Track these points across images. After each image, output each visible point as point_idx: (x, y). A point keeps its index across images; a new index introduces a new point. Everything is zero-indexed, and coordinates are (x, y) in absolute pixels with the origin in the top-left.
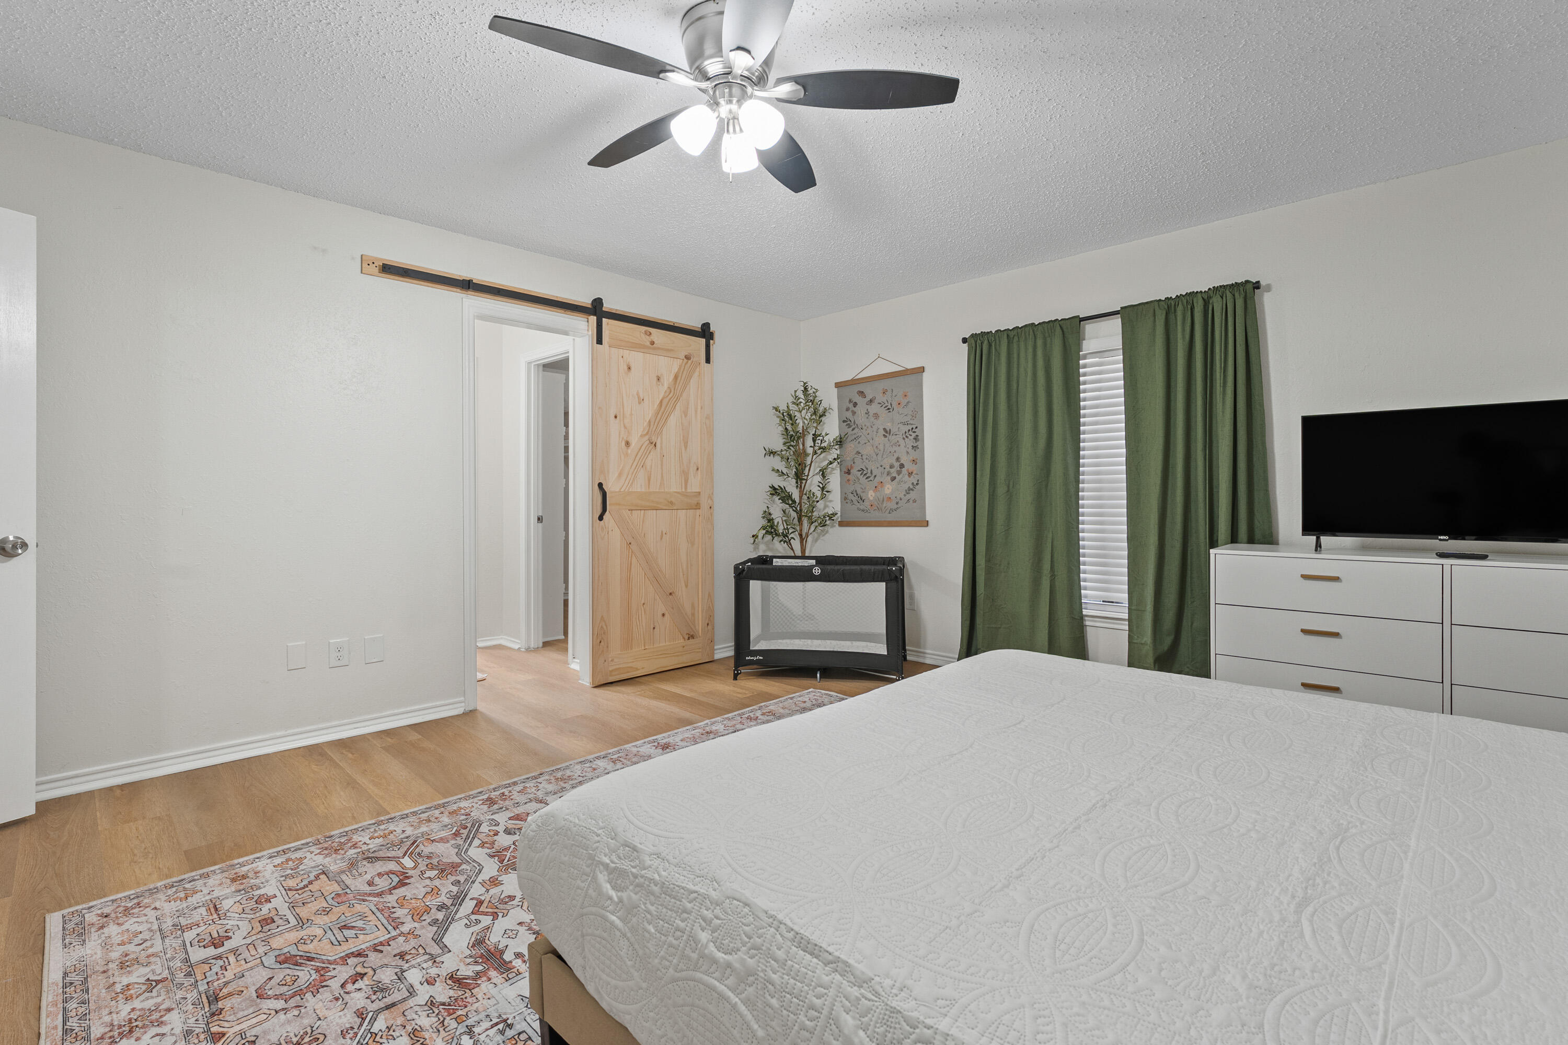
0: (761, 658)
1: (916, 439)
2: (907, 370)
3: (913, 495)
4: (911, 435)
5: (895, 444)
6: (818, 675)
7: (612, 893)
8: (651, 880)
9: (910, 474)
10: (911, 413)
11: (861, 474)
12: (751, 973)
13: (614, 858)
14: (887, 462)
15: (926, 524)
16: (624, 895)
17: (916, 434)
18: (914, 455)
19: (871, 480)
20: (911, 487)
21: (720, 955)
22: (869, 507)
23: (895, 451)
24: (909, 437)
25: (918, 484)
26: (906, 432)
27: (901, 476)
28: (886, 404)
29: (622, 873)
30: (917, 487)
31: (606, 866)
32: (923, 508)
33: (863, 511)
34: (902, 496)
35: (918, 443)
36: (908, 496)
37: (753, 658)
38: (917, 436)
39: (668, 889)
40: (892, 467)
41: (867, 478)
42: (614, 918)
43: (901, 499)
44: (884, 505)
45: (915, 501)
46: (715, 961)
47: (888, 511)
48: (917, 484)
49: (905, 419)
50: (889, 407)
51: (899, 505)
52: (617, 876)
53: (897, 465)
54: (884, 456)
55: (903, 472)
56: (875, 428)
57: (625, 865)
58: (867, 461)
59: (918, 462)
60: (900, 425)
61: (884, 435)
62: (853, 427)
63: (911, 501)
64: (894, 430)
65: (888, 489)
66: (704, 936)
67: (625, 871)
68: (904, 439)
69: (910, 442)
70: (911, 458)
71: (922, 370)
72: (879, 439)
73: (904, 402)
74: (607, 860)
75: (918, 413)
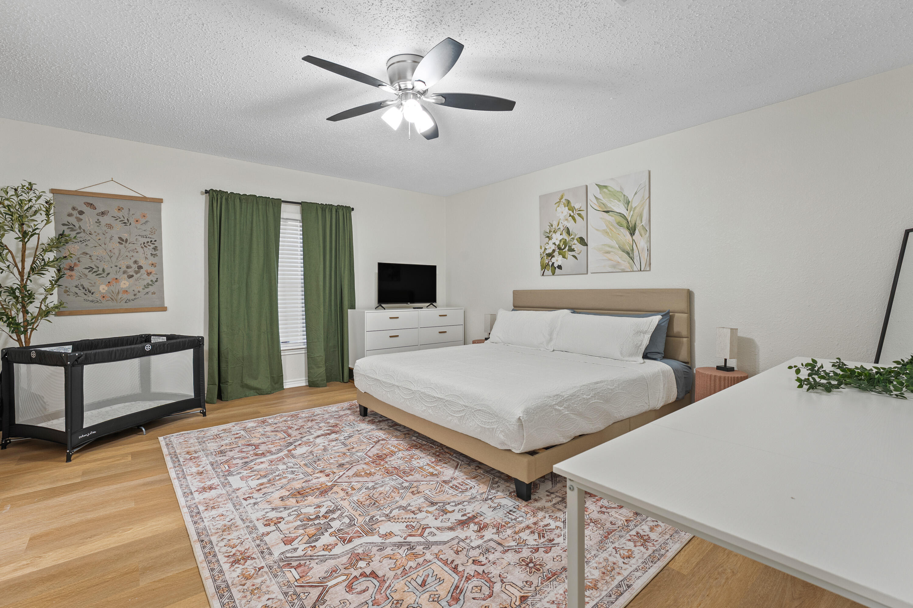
0: (95, 432)
1: (155, 249)
2: (145, 197)
3: (151, 289)
4: (149, 246)
5: (133, 251)
6: (143, 429)
7: (562, 408)
8: (567, 397)
9: (149, 274)
10: (150, 230)
11: (89, 272)
12: (595, 394)
13: (555, 401)
14: (123, 264)
15: (164, 309)
16: (565, 406)
17: (155, 245)
18: (152, 260)
19: (103, 277)
20: (150, 283)
21: (589, 397)
22: (101, 298)
23: (133, 256)
24: (148, 247)
25: (158, 281)
26: (144, 243)
27: (139, 275)
28: (122, 219)
29: (560, 402)
30: (156, 283)
31: (555, 404)
32: (162, 298)
33: (92, 301)
34: (141, 290)
35: (157, 252)
36: (147, 290)
37: (86, 435)
38: (156, 247)
39: (572, 395)
40: (128, 267)
41: (97, 275)
42: (566, 413)
43: (139, 292)
44: (120, 297)
45: (154, 293)
46: (590, 398)
47: (124, 301)
48: (156, 281)
49: (144, 233)
50: (126, 221)
51: (137, 297)
52: (560, 403)
53: (135, 267)
54: (119, 259)
55: (141, 272)
56: (108, 236)
57: (559, 400)
58: (98, 261)
59: (158, 265)
60: (139, 238)
61: (119, 242)
62: (79, 231)
63: (150, 293)
64: (132, 239)
65: (125, 284)
66: (585, 396)
67: (560, 401)
68: (142, 247)
69: (149, 250)
70: (150, 262)
71: (160, 201)
72: (114, 245)
73: (143, 220)
74: (554, 403)
75: (157, 229)
